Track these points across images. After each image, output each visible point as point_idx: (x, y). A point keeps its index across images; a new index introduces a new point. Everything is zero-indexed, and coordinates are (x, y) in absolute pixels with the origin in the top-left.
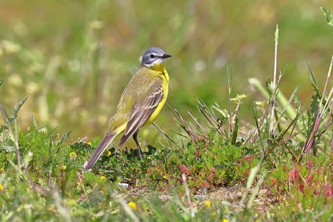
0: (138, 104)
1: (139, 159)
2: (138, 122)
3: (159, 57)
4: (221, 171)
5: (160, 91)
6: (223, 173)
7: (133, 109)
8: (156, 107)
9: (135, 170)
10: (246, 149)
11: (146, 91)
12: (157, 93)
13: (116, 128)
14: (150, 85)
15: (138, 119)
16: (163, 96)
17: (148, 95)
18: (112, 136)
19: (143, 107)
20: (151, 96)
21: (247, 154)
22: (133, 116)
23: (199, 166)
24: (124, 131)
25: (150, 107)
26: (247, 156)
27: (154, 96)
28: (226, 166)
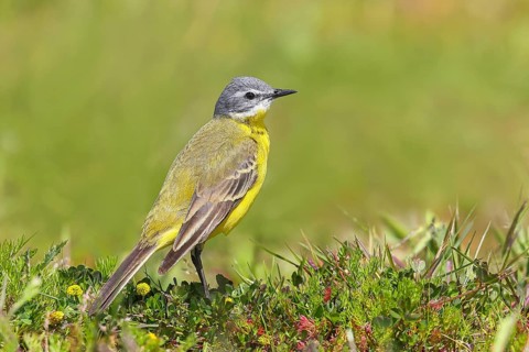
0: (206, 189)
1: (208, 302)
2: (204, 226)
3: (266, 97)
4: (382, 331)
5: (251, 168)
6: (388, 333)
7: (195, 198)
8: (241, 199)
9: (199, 325)
10: (432, 286)
11: (223, 164)
12: (245, 171)
13: (157, 234)
14: (233, 153)
15: (202, 220)
16: (256, 177)
17: (227, 173)
18: (147, 249)
19: (215, 196)
20: (232, 177)
21: (433, 296)
22: (193, 212)
23: (334, 319)
24: (172, 243)
25: (229, 198)
26: (435, 301)
27: (238, 176)
28: (395, 320)
